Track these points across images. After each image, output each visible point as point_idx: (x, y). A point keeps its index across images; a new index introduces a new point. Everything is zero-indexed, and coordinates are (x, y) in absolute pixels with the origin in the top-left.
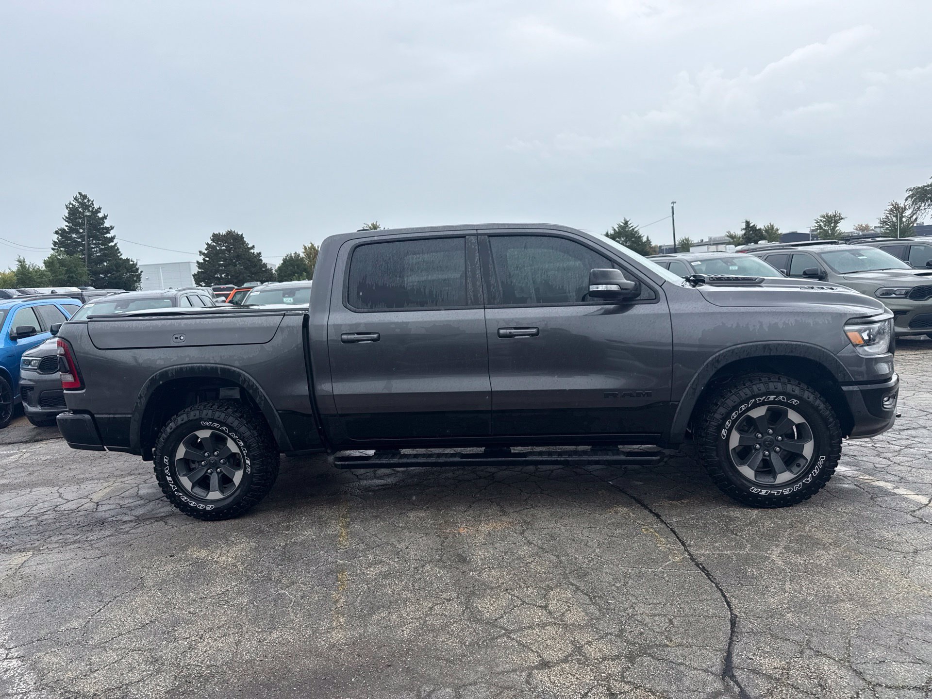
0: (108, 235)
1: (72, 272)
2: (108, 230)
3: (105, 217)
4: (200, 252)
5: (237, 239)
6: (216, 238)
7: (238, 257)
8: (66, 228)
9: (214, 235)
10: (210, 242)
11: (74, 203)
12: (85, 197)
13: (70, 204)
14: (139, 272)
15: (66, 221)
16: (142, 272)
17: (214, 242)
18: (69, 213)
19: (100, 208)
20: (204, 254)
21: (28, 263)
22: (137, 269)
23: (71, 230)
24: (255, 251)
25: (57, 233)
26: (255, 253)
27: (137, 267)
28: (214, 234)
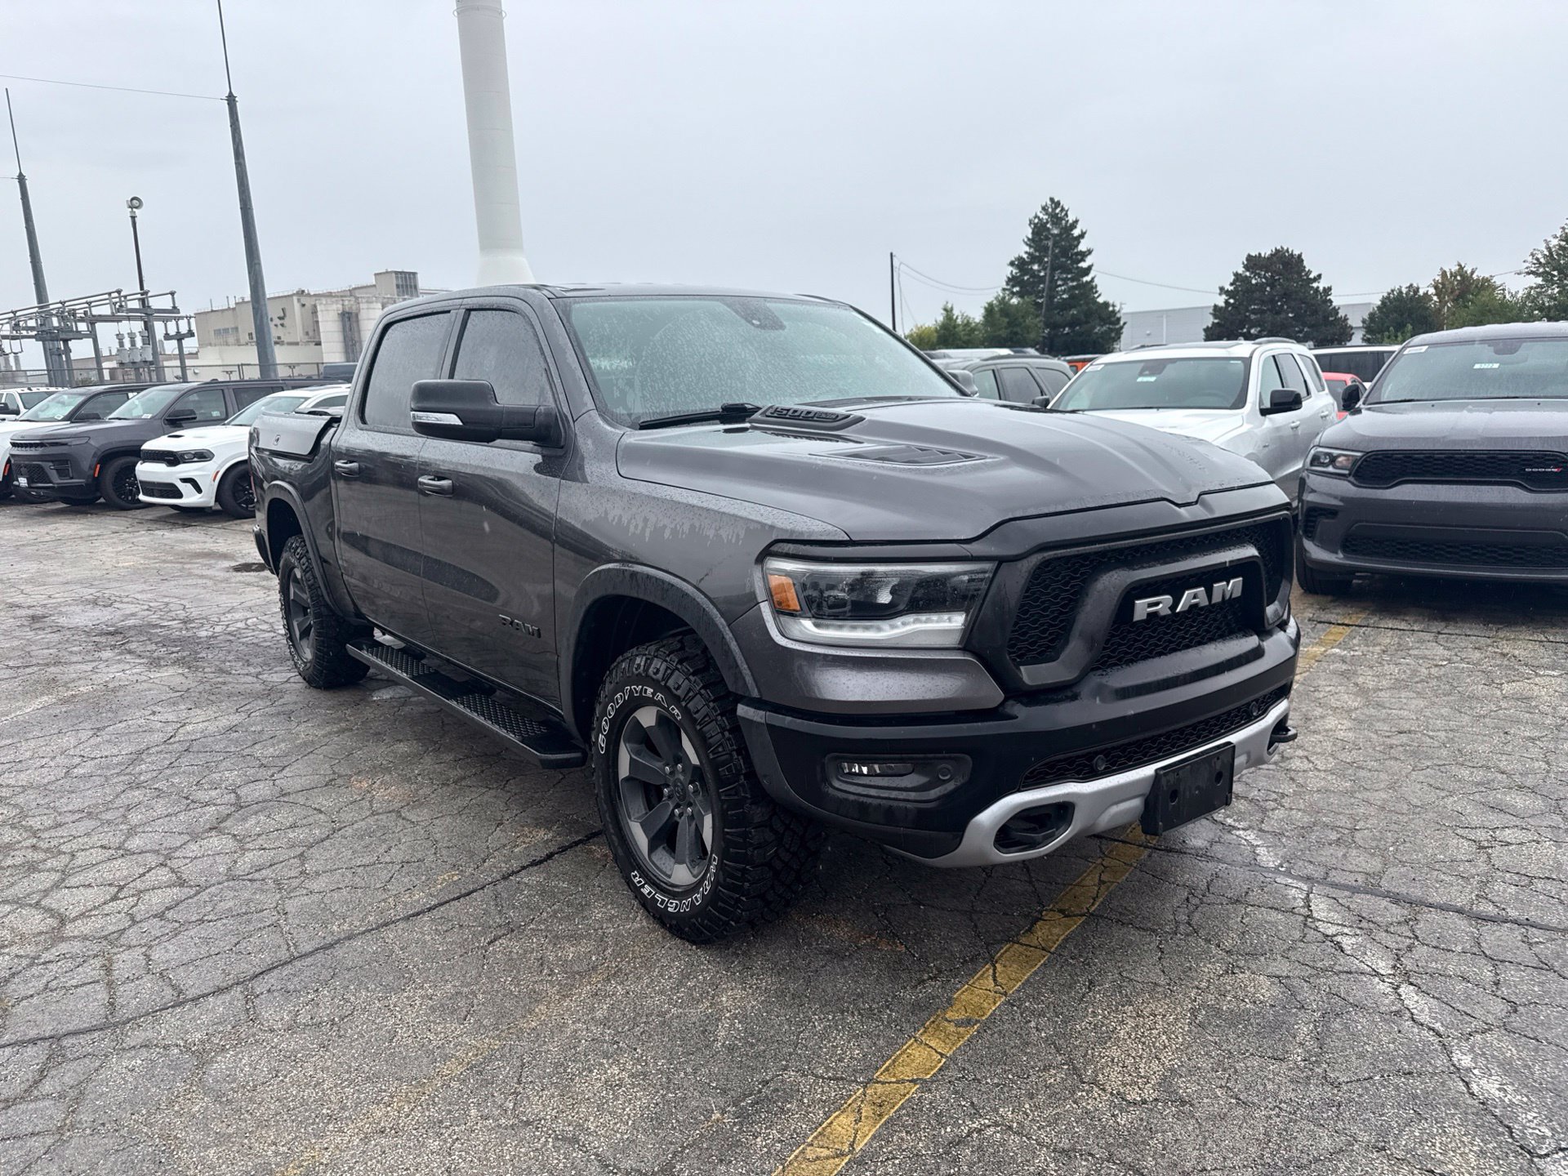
0: (1083, 265)
1: (1017, 325)
2: (1084, 255)
3: (1082, 235)
4: (1222, 289)
5: (1288, 264)
6: (1253, 263)
7: (1286, 295)
8: (1025, 256)
9: (1249, 258)
10: (1241, 270)
11: (1041, 216)
12: (1058, 204)
13: (1036, 217)
14: (1122, 323)
15: (1027, 244)
16: (1125, 323)
17: (1247, 270)
18: (1033, 233)
19: (1076, 221)
20: (1227, 293)
21: (956, 312)
22: (1119, 319)
23: (1033, 259)
24: (1321, 285)
25: (1012, 264)
26: (1321, 289)
27: (1118, 315)
28: (1249, 256)
